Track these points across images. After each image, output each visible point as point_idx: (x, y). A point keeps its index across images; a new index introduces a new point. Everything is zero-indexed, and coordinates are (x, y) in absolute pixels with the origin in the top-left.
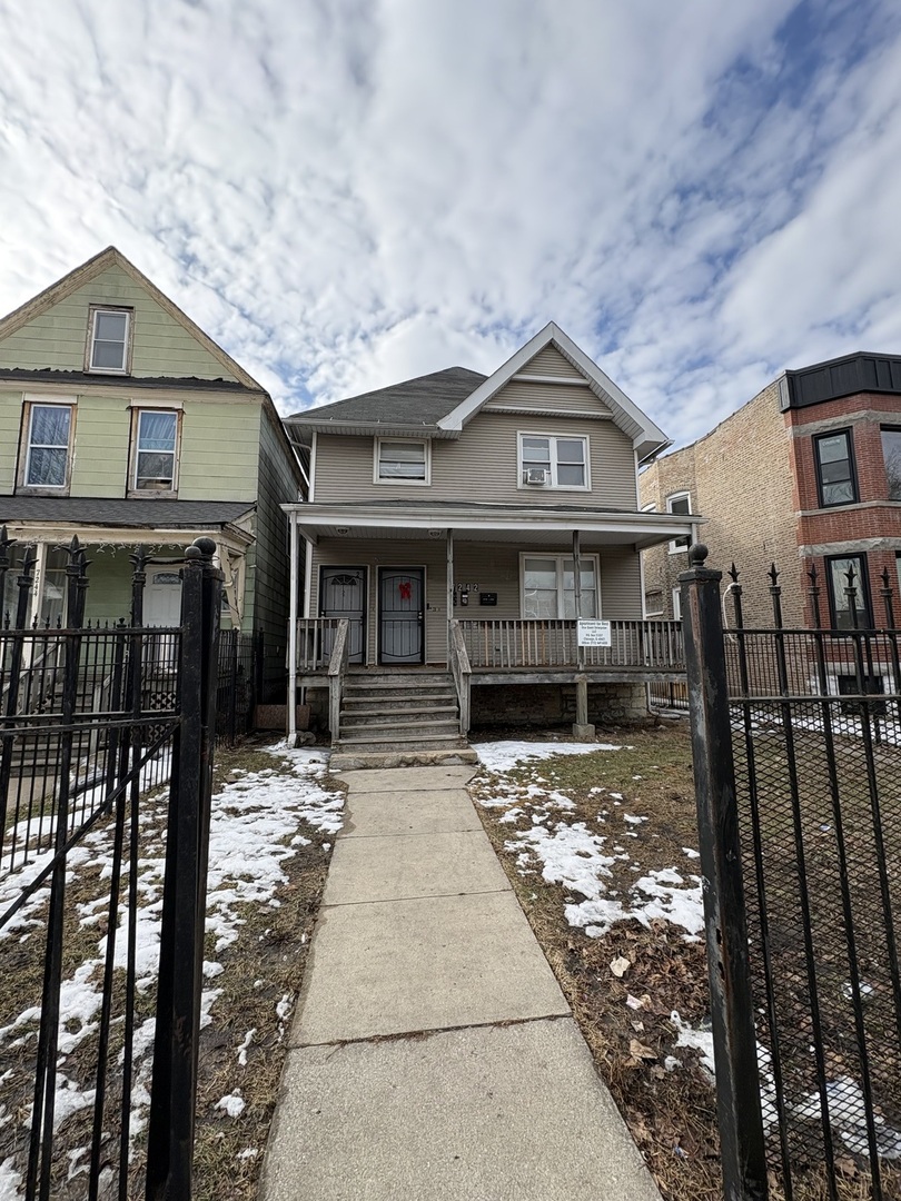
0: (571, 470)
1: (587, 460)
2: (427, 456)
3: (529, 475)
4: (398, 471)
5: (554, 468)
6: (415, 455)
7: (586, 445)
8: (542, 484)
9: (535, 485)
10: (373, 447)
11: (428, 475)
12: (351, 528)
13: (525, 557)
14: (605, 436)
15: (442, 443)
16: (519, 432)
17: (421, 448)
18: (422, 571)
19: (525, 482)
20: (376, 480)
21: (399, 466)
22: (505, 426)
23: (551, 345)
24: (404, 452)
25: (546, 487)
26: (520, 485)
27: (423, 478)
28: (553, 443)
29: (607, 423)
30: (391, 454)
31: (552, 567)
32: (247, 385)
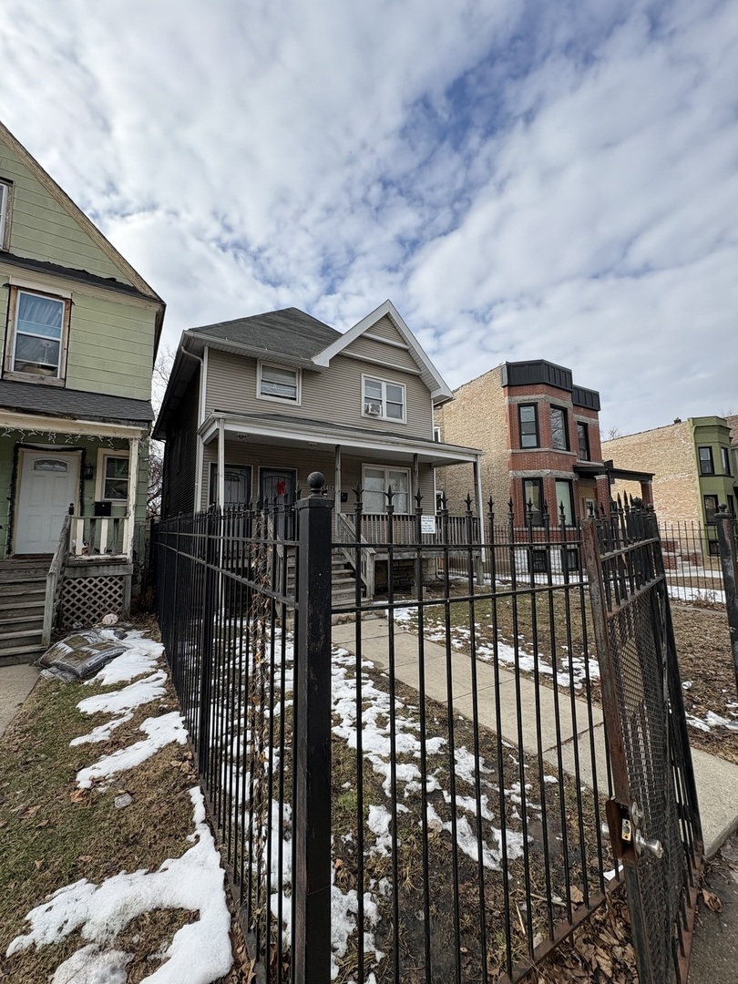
0: (395, 406)
1: (404, 402)
2: (299, 383)
3: (370, 407)
4: (274, 390)
5: (384, 404)
6: (288, 379)
7: (404, 391)
8: (376, 415)
9: (372, 415)
10: (256, 368)
11: (299, 396)
12: (249, 434)
13: (365, 467)
14: (415, 386)
15: (310, 373)
16: (363, 375)
17: (293, 374)
18: (293, 473)
19: (367, 411)
20: (258, 396)
21: (275, 387)
22: (355, 368)
23: (387, 317)
24: (279, 376)
25: (379, 417)
26: (363, 414)
27: (295, 399)
28: (384, 385)
29: (416, 377)
30: (270, 376)
31: (382, 475)
32: (142, 291)
